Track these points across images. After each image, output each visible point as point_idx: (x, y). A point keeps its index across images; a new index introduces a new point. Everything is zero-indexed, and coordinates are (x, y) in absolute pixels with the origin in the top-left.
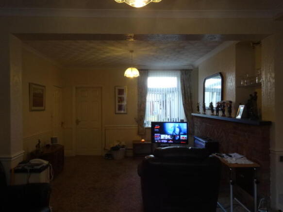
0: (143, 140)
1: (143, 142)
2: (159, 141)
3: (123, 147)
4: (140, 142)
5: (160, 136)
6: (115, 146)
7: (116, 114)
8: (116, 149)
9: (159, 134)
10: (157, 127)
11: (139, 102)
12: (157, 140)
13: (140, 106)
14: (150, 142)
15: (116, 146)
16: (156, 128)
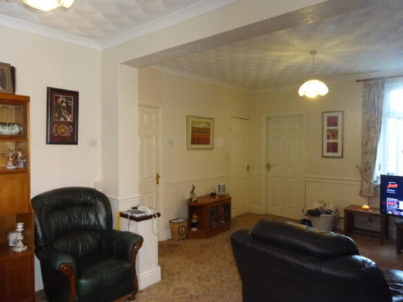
0: (366, 207)
1: (367, 209)
2: (396, 213)
3: (328, 212)
4: (360, 210)
5: (398, 204)
6: (314, 208)
7: (323, 157)
8: (315, 213)
9: (396, 200)
10: (392, 185)
11: (363, 137)
12: (392, 211)
13: (366, 146)
14: (378, 213)
15: (316, 209)
16: (389, 186)
